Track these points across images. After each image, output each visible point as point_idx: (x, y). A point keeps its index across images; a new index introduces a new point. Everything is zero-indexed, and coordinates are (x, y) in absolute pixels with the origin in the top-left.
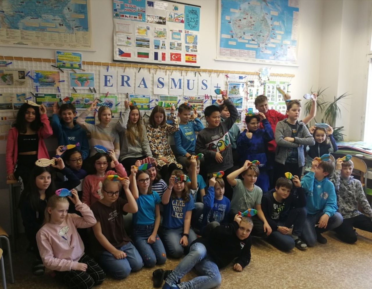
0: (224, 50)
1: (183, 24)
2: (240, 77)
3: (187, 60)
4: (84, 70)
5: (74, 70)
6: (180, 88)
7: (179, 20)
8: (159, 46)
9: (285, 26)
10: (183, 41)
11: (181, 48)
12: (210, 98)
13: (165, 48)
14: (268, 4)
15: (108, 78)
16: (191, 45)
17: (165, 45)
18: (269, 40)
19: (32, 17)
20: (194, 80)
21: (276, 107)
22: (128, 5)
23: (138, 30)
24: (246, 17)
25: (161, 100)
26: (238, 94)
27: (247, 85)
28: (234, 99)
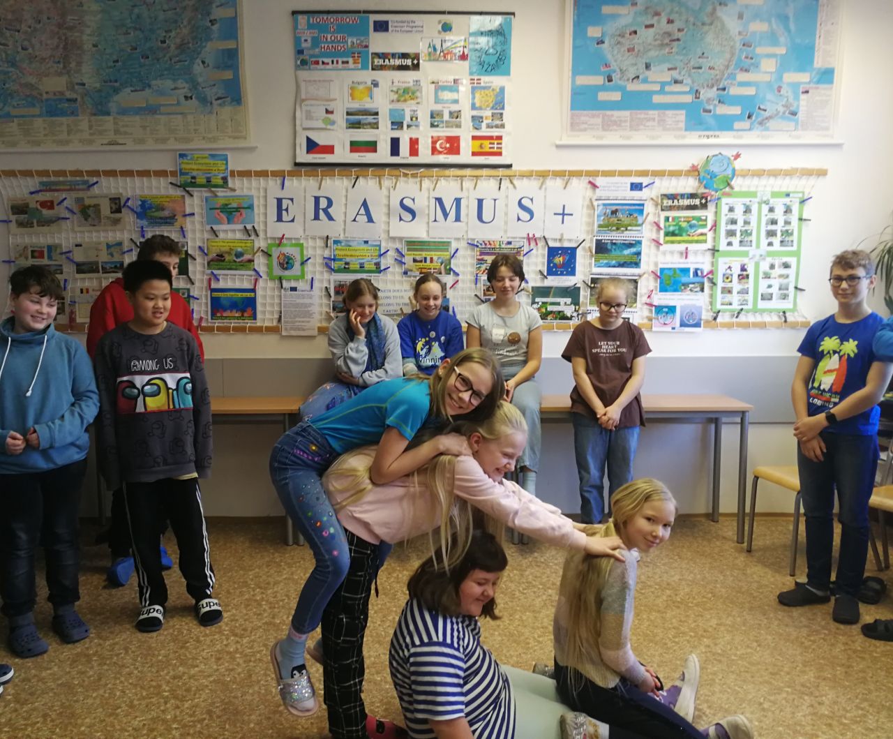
0: (585, 116)
1: (466, 64)
2: (632, 184)
3: (477, 150)
4: (234, 190)
5: (213, 189)
6: (458, 219)
7: (456, 54)
8: (402, 123)
9: (789, 31)
10: (464, 105)
11: (460, 122)
12: (541, 243)
13: (417, 126)
15: (285, 204)
16: (487, 113)
17: (417, 118)
18: (732, 76)
19: (133, 89)
20: (495, 200)
21: (757, 264)
22: (329, 36)
23: (350, 91)
24: (654, 21)
25: (408, 250)
26: (626, 230)
27: (657, 205)
28: (615, 244)
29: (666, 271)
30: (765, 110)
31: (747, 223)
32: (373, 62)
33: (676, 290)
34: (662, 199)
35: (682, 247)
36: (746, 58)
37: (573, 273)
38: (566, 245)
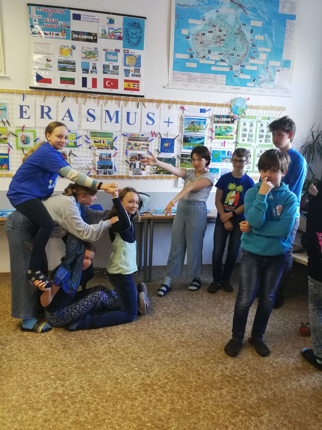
0: (179, 74)
1: (121, 42)
2: (201, 109)
3: (127, 87)
6: (117, 122)
7: (116, 36)
8: (88, 70)
9: (273, 41)
10: (120, 63)
11: (118, 72)
12: (158, 136)
13: (96, 72)
14: (247, 11)
15: (24, 109)
16: (132, 68)
17: (96, 68)
18: (247, 60)
20: (136, 113)
21: (255, 151)
22: (48, 19)
23: (60, 50)
24: (213, 29)
25: (92, 136)
26: (198, 131)
27: (212, 120)
28: (192, 138)
29: (215, 152)
30: (261, 78)
31: (251, 131)
32: (72, 36)
33: (219, 161)
34: (214, 118)
35: (222, 141)
36: (254, 52)
37: (172, 152)
38: (170, 137)
